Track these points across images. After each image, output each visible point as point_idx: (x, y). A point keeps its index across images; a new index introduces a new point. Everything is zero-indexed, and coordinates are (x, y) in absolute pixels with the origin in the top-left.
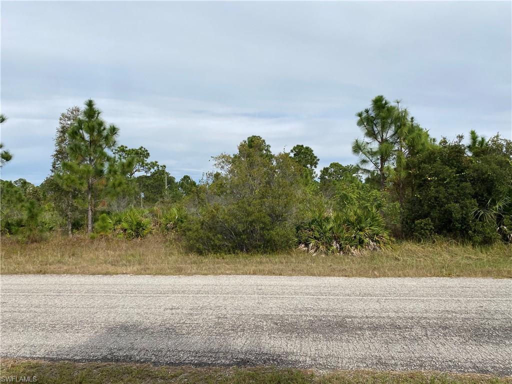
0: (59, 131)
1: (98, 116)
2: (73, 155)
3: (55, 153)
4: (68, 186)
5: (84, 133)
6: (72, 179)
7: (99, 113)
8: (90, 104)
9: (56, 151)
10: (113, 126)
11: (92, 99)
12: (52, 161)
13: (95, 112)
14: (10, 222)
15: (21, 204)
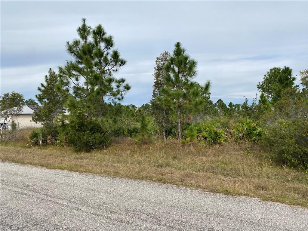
0: (156, 70)
1: (183, 54)
2: (168, 83)
3: (154, 84)
4: (166, 105)
5: (174, 67)
6: (168, 100)
7: (184, 52)
8: (178, 45)
9: (155, 83)
10: (193, 60)
11: (179, 42)
12: (153, 89)
13: (181, 51)
14: (129, 129)
15: (133, 118)
